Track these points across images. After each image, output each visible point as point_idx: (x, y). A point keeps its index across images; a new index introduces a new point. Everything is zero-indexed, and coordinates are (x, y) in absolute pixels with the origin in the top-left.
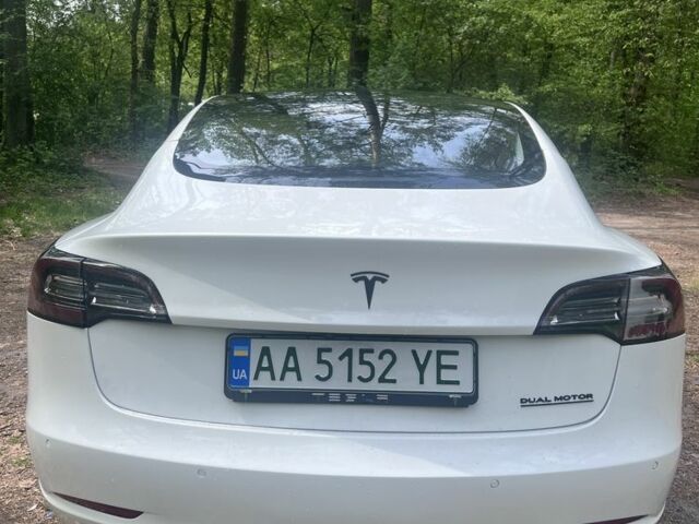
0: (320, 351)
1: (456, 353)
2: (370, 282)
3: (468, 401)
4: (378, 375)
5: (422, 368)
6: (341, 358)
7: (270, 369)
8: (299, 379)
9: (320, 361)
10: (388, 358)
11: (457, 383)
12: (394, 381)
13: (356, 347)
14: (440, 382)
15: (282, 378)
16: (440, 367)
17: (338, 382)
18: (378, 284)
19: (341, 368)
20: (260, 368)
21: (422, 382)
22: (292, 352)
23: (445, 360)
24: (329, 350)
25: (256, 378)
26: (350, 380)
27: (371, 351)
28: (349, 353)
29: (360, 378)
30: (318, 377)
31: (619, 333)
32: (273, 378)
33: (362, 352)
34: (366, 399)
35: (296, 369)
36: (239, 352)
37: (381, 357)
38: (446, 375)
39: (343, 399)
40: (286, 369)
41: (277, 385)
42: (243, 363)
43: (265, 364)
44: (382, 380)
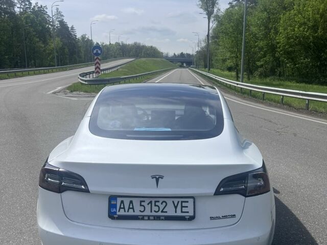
0: (141, 202)
1: (187, 202)
2: (157, 179)
3: (192, 218)
4: (161, 210)
5: (176, 207)
6: (148, 204)
7: (124, 208)
8: (134, 211)
9: (141, 205)
10: (164, 204)
11: (188, 212)
12: (166, 212)
13: (153, 200)
14: (182, 212)
15: (128, 211)
16: (182, 207)
17: (147, 213)
18: (160, 179)
19: (148, 208)
20: (120, 208)
21: (176, 212)
22: (131, 202)
23: (184, 204)
24: (144, 201)
25: (119, 211)
26: (151, 212)
27: (158, 202)
28: (151, 202)
29: (155, 211)
30: (140, 211)
31: (245, 193)
32: (125, 211)
33: (155, 202)
34: (157, 218)
35: (133, 208)
36: (113, 202)
37: (162, 204)
38: (184, 209)
39: (149, 218)
40: (129, 208)
41: (126, 213)
42: (115, 206)
43: (122, 206)
44: (162, 212)
